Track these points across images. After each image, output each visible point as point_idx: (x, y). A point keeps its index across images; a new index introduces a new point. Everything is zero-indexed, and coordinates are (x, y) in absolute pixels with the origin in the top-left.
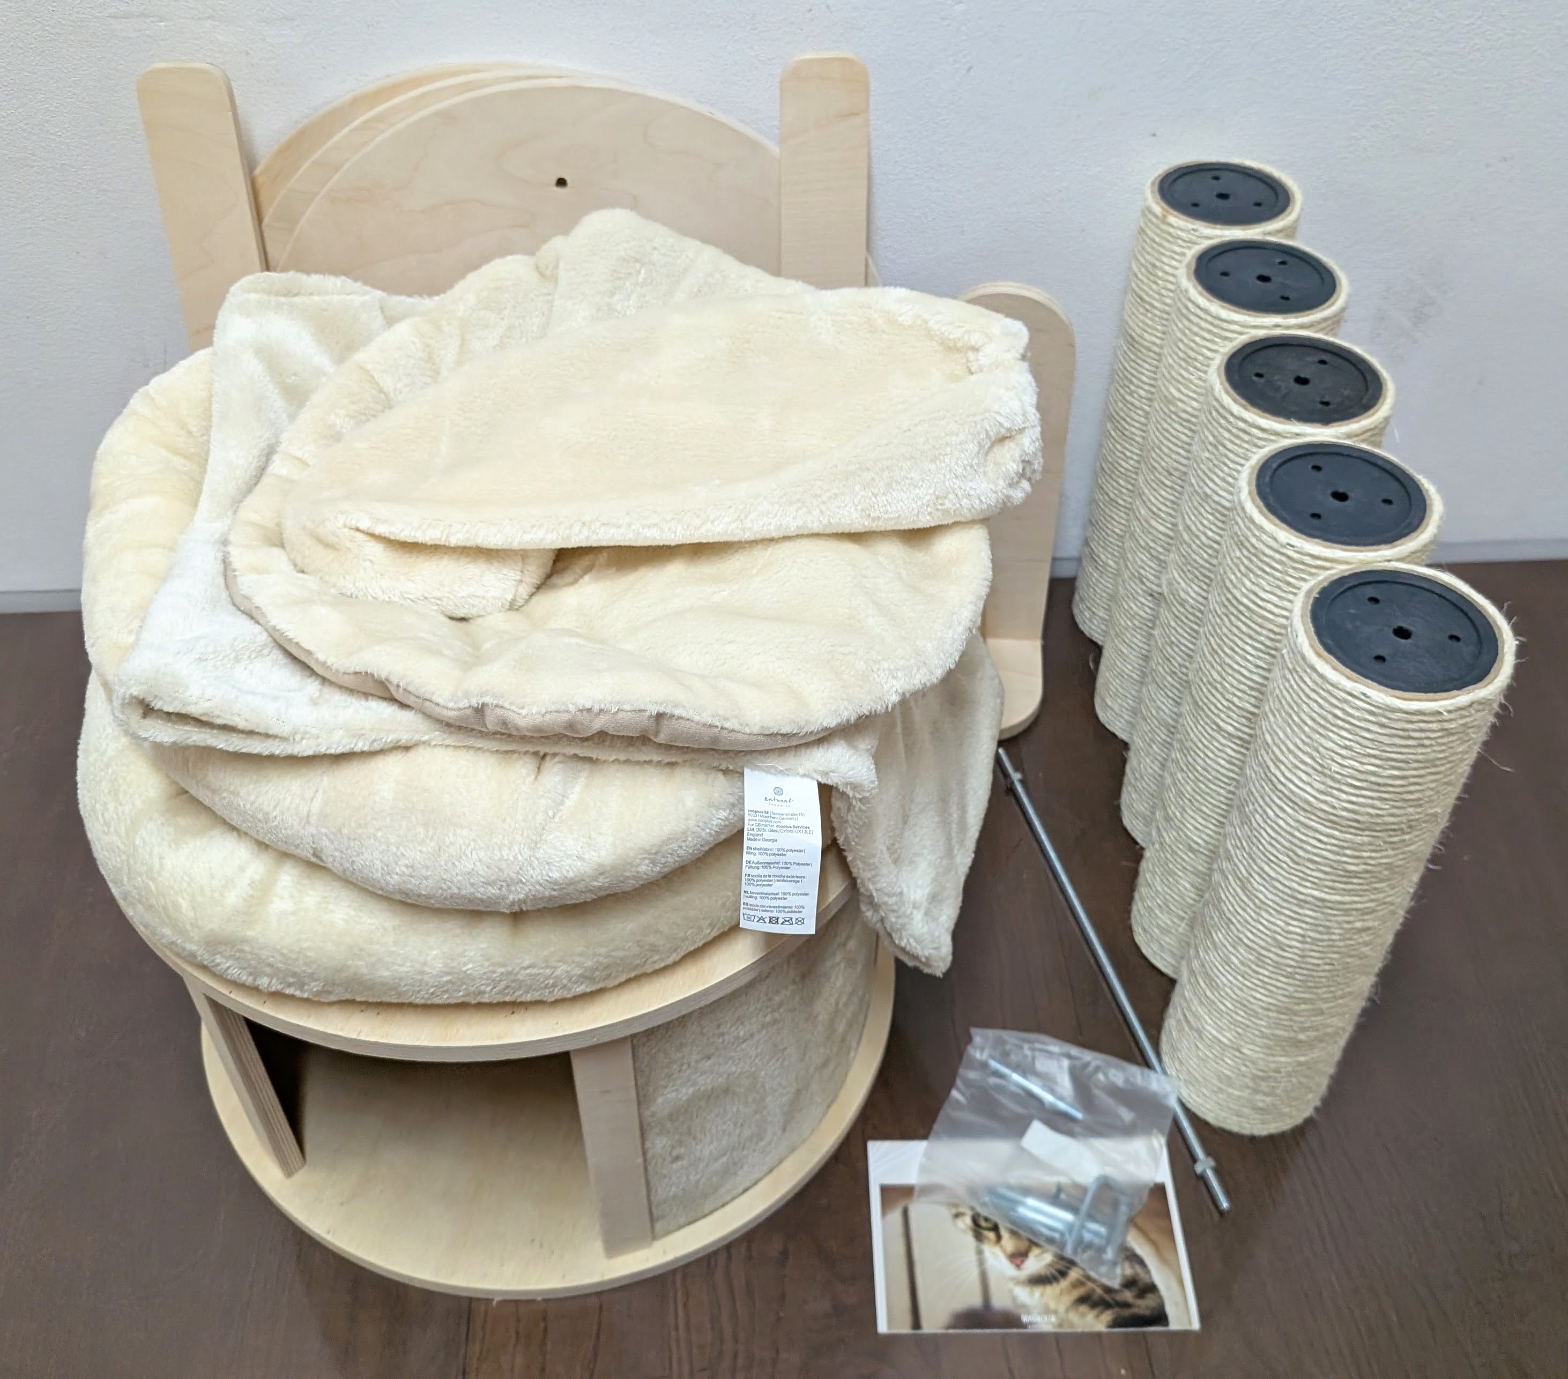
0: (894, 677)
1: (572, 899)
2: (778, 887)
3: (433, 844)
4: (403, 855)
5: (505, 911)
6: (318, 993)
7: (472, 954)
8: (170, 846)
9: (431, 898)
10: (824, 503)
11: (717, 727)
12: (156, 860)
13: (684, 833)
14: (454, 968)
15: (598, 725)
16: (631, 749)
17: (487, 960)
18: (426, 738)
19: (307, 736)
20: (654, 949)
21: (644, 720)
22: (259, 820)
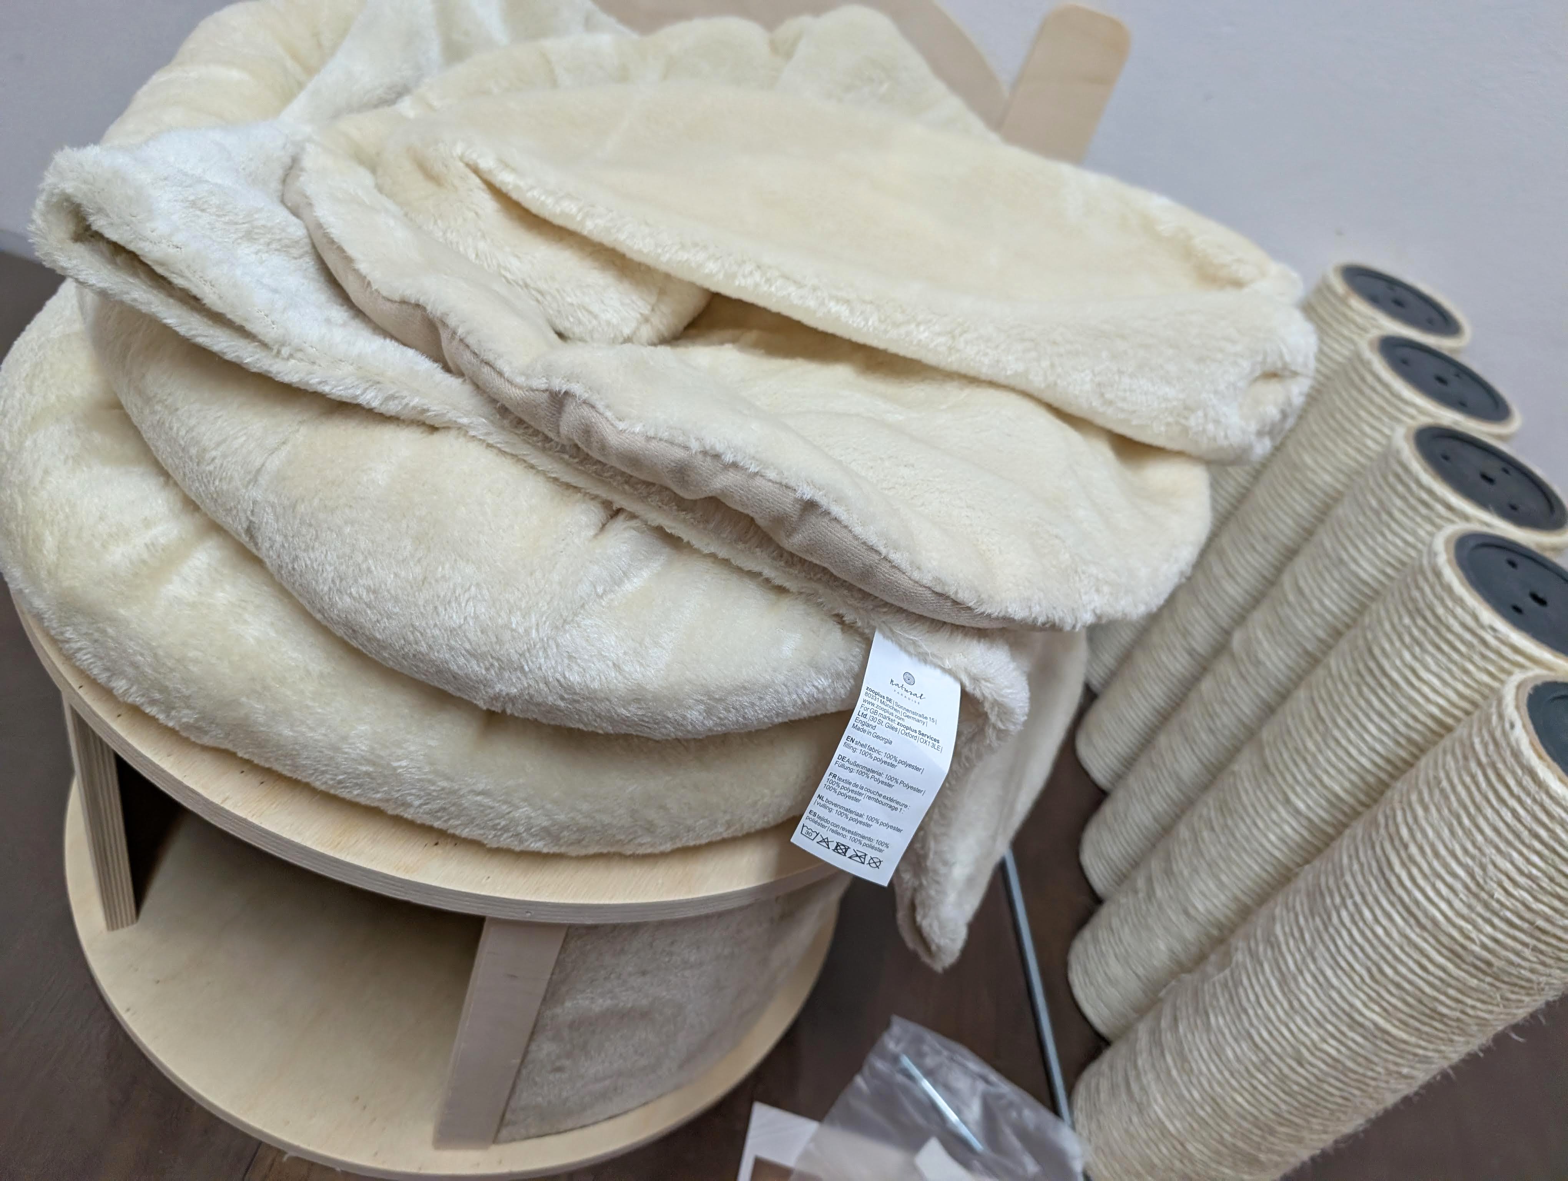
0: (1098, 591)
1: (580, 721)
2: (866, 807)
3: (418, 570)
4: (369, 569)
5: (481, 704)
6: (188, 727)
7: (412, 748)
8: (65, 462)
9: (385, 648)
10: (1060, 355)
11: (880, 554)
12: (39, 472)
13: (766, 687)
14: (381, 757)
15: (722, 482)
16: (741, 546)
17: (432, 764)
18: (465, 421)
19: (299, 355)
20: (650, 828)
21: (787, 504)
22: (191, 458)
